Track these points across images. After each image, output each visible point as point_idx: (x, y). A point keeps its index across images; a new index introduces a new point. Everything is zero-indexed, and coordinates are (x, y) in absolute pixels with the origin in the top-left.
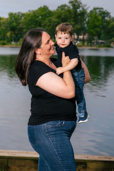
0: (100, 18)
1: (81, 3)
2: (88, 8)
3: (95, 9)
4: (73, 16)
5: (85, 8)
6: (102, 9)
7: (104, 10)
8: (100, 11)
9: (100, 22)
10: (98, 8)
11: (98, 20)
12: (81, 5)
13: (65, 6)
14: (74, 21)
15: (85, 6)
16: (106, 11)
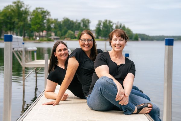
0: (40, 16)
1: (23, 4)
2: (30, 8)
3: (37, 9)
4: (17, 14)
5: (28, 7)
6: (43, 9)
7: (45, 10)
8: (41, 11)
9: (40, 20)
10: (39, 8)
11: (39, 18)
12: (23, 5)
13: (11, 6)
14: (18, 19)
15: (27, 6)
16: (46, 10)
